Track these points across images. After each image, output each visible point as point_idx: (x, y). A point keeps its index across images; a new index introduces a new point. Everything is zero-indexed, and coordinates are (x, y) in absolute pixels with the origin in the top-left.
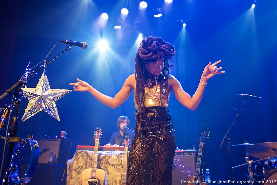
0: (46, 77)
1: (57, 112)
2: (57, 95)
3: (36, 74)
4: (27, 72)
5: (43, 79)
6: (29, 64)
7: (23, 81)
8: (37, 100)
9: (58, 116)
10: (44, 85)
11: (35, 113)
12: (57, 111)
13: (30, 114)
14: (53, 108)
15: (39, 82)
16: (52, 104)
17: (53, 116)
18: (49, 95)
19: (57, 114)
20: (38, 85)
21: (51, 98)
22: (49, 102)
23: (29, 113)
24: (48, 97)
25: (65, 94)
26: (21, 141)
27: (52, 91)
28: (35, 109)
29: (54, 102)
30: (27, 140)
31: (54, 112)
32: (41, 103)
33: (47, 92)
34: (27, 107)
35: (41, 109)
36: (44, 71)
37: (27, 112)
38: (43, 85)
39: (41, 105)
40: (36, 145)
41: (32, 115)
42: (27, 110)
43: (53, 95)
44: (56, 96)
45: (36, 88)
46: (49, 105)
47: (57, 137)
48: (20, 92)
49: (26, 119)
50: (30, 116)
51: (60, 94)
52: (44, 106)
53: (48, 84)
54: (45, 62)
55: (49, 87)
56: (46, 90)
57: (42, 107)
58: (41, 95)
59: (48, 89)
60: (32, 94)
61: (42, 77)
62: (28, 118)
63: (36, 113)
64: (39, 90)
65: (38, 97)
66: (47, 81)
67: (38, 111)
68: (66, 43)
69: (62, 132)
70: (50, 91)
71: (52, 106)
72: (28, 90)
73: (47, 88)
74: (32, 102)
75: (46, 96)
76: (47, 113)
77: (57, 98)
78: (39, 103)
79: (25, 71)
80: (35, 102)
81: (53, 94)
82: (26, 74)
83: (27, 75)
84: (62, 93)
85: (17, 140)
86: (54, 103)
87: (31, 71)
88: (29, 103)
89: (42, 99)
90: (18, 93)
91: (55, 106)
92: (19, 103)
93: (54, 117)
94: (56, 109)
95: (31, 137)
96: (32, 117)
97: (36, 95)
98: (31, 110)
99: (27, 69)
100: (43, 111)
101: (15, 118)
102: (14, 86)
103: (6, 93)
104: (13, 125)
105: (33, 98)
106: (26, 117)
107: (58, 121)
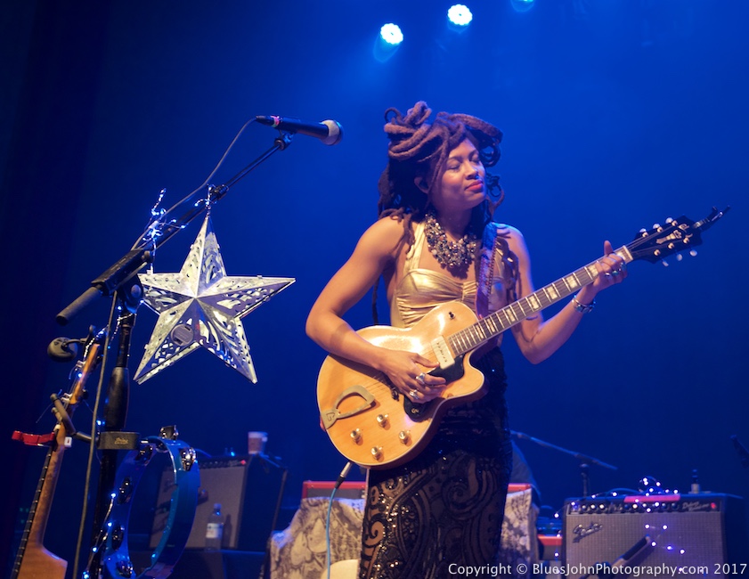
0: (213, 237)
1: (246, 351)
2: (249, 298)
3: (183, 227)
4: (156, 222)
5: (204, 244)
6: (162, 196)
7: (142, 252)
8: (183, 312)
9: (251, 367)
10: (207, 263)
11: (177, 358)
12: (248, 348)
13: (161, 360)
14: (234, 338)
15: (191, 253)
16: (233, 325)
17: (235, 367)
18: (221, 297)
19: (249, 358)
20: (187, 263)
21: (228, 304)
22: (221, 318)
23: (156, 357)
24: (218, 303)
25: (272, 291)
26: (138, 446)
27: (231, 284)
28: (176, 343)
29: (238, 318)
30: (158, 442)
31: (237, 352)
32: (195, 323)
33: (215, 285)
34: (153, 337)
35: (195, 345)
36: (207, 219)
37: (152, 352)
38: (204, 264)
39: (195, 327)
40: (188, 457)
41: (168, 363)
42: (151, 348)
43: (235, 296)
44: (244, 298)
45: (181, 275)
46: (221, 329)
48: (135, 288)
49: (149, 375)
50: (161, 367)
51: (257, 294)
52: (205, 332)
53: (219, 259)
54: (210, 189)
55: (223, 270)
56: (212, 281)
57: (198, 337)
58: (195, 296)
59: (219, 276)
60: (168, 294)
61: (198, 239)
62: (155, 372)
63: (181, 355)
64: (189, 280)
65: (186, 302)
66: (216, 251)
67: (187, 351)
68: (274, 126)
70: (226, 283)
71: (230, 334)
72: (155, 283)
73: (215, 275)
74: (167, 321)
75: (212, 301)
76: (215, 357)
77: (247, 306)
78: (190, 322)
79: (150, 219)
80: (176, 320)
81: (237, 292)
82: (150, 227)
83: (154, 231)
84: (265, 290)
85: (125, 442)
86: (237, 321)
87: (167, 218)
88: (159, 323)
89: (198, 311)
90: (127, 288)
91: (240, 331)
92: (130, 321)
93: (238, 369)
94: (244, 343)
95: (169, 434)
96: (167, 368)
97: (179, 298)
98: (166, 346)
99: (154, 214)
100: (202, 350)
101: (118, 371)
102: (116, 268)
103: (91, 291)
104: (114, 393)
105: (170, 305)
106: (149, 368)
107: (250, 381)
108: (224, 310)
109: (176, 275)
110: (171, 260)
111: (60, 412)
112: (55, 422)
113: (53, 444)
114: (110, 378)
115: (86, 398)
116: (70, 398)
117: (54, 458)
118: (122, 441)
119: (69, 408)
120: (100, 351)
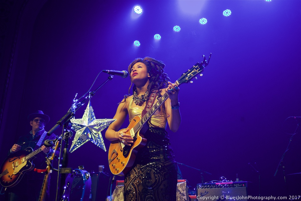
0: (91, 107)
1: (103, 142)
2: (103, 125)
3: (83, 105)
4: (75, 103)
5: (89, 109)
6: (76, 95)
7: (71, 113)
8: (84, 130)
9: (104, 147)
10: (90, 116)
11: (82, 144)
12: (103, 141)
13: (77, 145)
14: (99, 138)
15: (85, 112)
16: (98, 134)
17: (100, 147)
18: (95, 125)
19: (104, 144)
20: (84, 115)
21: (97, 128)
22: (95, 132)
23: (76, 144)
24: (94, 127)
26: (72, 172)
27: (97, 121)
28: (81, 140)
29: (100, 132)
30: (78, 171)
31: (100, 142)
32: (87, 133)
33: (93, 122)
34: (74, 138)
35: (87, 140)
36: (89, 102)
37: (74, 143)
39: (87, 135)
40: (88, 175)
41: (79, 146)
42: (74, 142)
43: (98, 125)
44: (102, 126)
45: (82, 119)
46: (95, 135)
47: (94, 172)
48: (69, 124)
49: (74, 150)
50: (77, 148)
51: (105, 124)
52: (90, 136)
53: (93, 114)
54: (90, 93)
55: (95, 117)
56: (91, 121)
57: (88, 138)
58: (87, 126)
59: (94, 119)
60: (79, 125)
61: (87, 108)
62: (75, 149)
63: (83, 144)
64: (85, 121)
65: (84, 127)
66: (92, 111)
67: (85, 142)
68: (108, 73)
69: (101, 166)
70: (96, 121)
71: (98, 137)
72: (75, 122)
73: (92, 119)
74: (79, 133)
75: (92, 127)
76: (93, 144)
77: (102, 128)
78: (85, 133)
79: (73, 103)
80: (82, 133)
81: (99, 124)
82: (73, 105)
83: (74, 107)
84: (108, 123)
85: (68, 171)
86: (100, 133)
87: (78, 102)
88: (76, 134)
89: (88, 130)
91: (101, 136)
92: (68, 134)
93: (101, 148)
94: (102, 139)
95: (81, 168)
96: (79, 148)
97: (82, 126)
98: (78, 141)
99: (74, 101)
100: (89, 142)
101: (65, 149)
102: (64, 118)
103: (57, 125)
104: (64, 156)
105: (79, 129)
106: (74, 148)
107: (104, 151)
108: (95, 129)
109: (81, 119)
110: (79, 115)
111: (48, 163)
112: (47, 165)
113: (46, 172)
114: (63, 151)
115: (56, 158)
116: (51, 158)
117: (47, 176)
118: (67, 171)
119: (51, 161)
120: (60, 143)
